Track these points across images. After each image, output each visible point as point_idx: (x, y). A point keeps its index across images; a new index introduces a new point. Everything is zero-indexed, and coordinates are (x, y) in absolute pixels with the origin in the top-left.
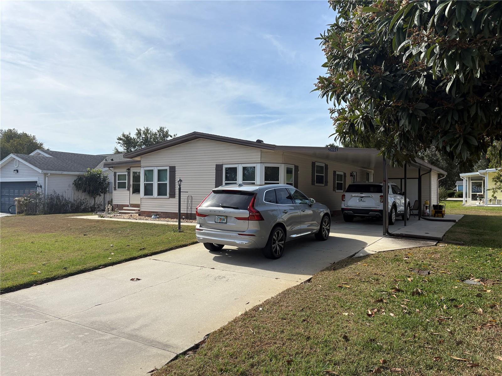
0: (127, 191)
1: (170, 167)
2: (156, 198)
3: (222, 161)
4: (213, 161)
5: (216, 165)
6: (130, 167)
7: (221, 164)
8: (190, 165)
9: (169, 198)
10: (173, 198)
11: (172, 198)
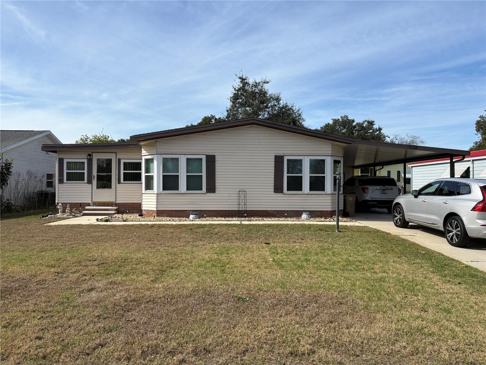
0: (87, 184)
1: (206, 155)
2: (184, 194)
3: (283, 152)
4: (271, 152)
5: (275, 156)
6: (92, 153)
7: (283, 155)
8: (238, 154)
9: (206, 193)
10: (214, 193)
11: (209, 193)
